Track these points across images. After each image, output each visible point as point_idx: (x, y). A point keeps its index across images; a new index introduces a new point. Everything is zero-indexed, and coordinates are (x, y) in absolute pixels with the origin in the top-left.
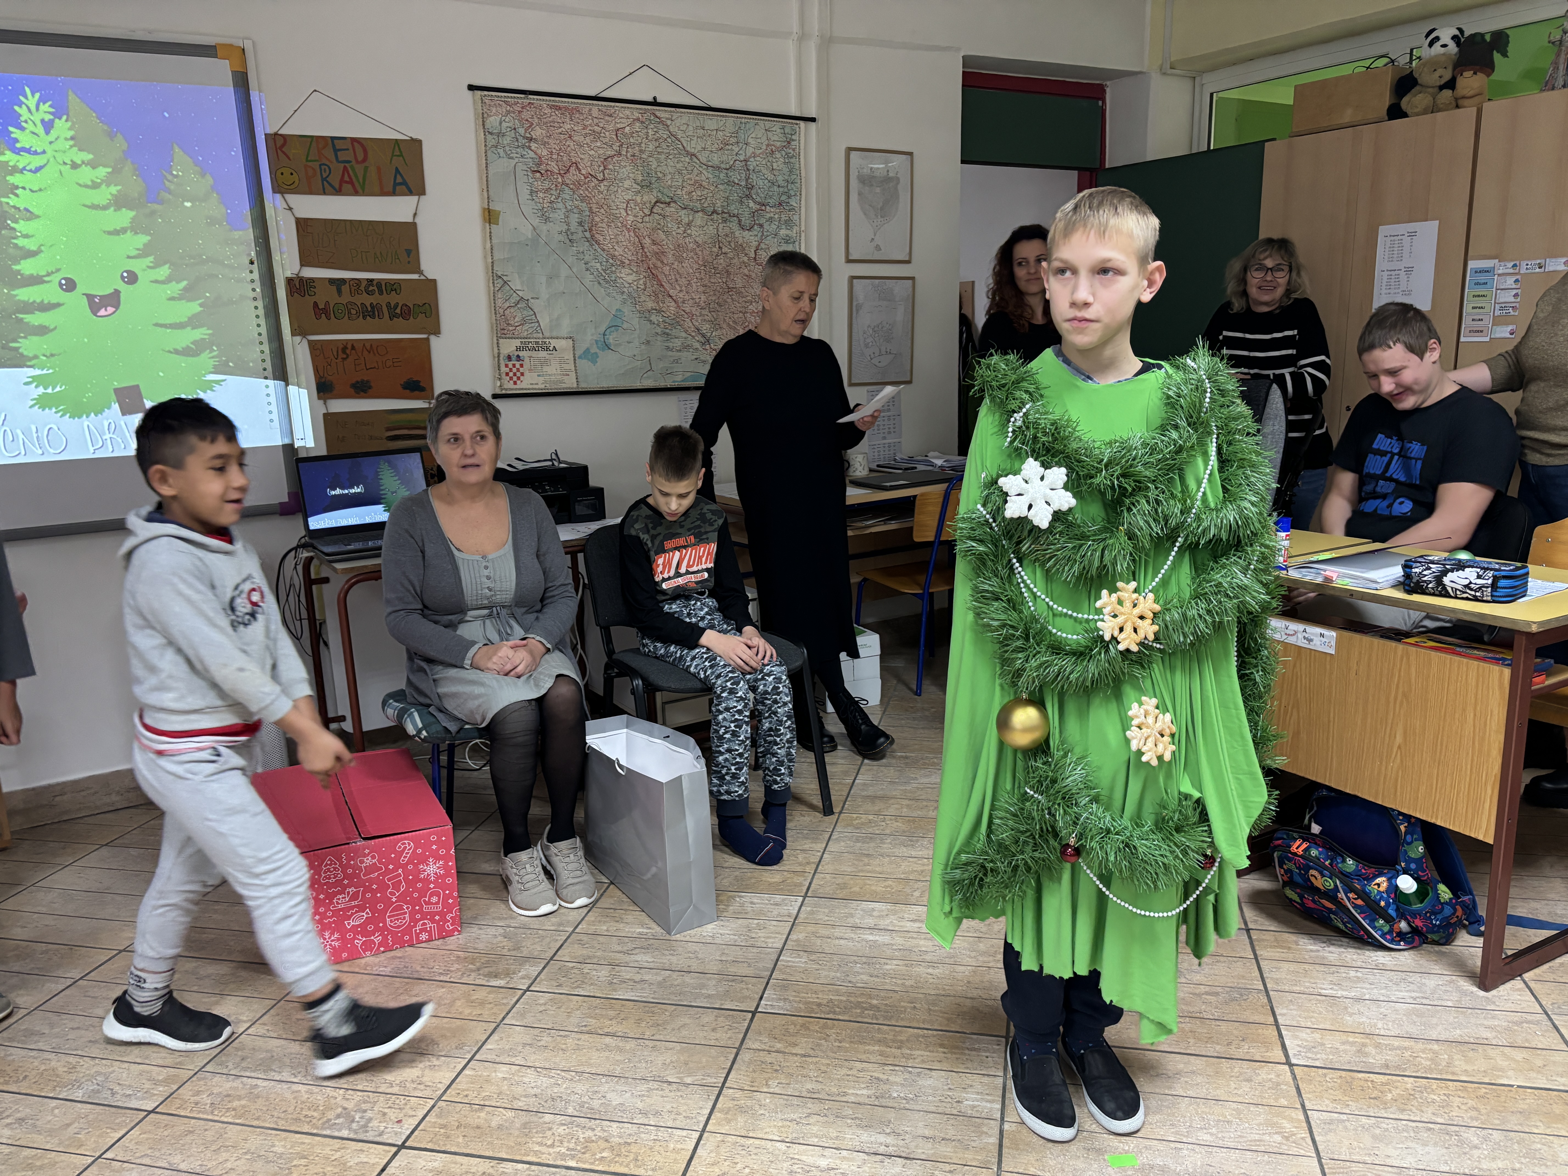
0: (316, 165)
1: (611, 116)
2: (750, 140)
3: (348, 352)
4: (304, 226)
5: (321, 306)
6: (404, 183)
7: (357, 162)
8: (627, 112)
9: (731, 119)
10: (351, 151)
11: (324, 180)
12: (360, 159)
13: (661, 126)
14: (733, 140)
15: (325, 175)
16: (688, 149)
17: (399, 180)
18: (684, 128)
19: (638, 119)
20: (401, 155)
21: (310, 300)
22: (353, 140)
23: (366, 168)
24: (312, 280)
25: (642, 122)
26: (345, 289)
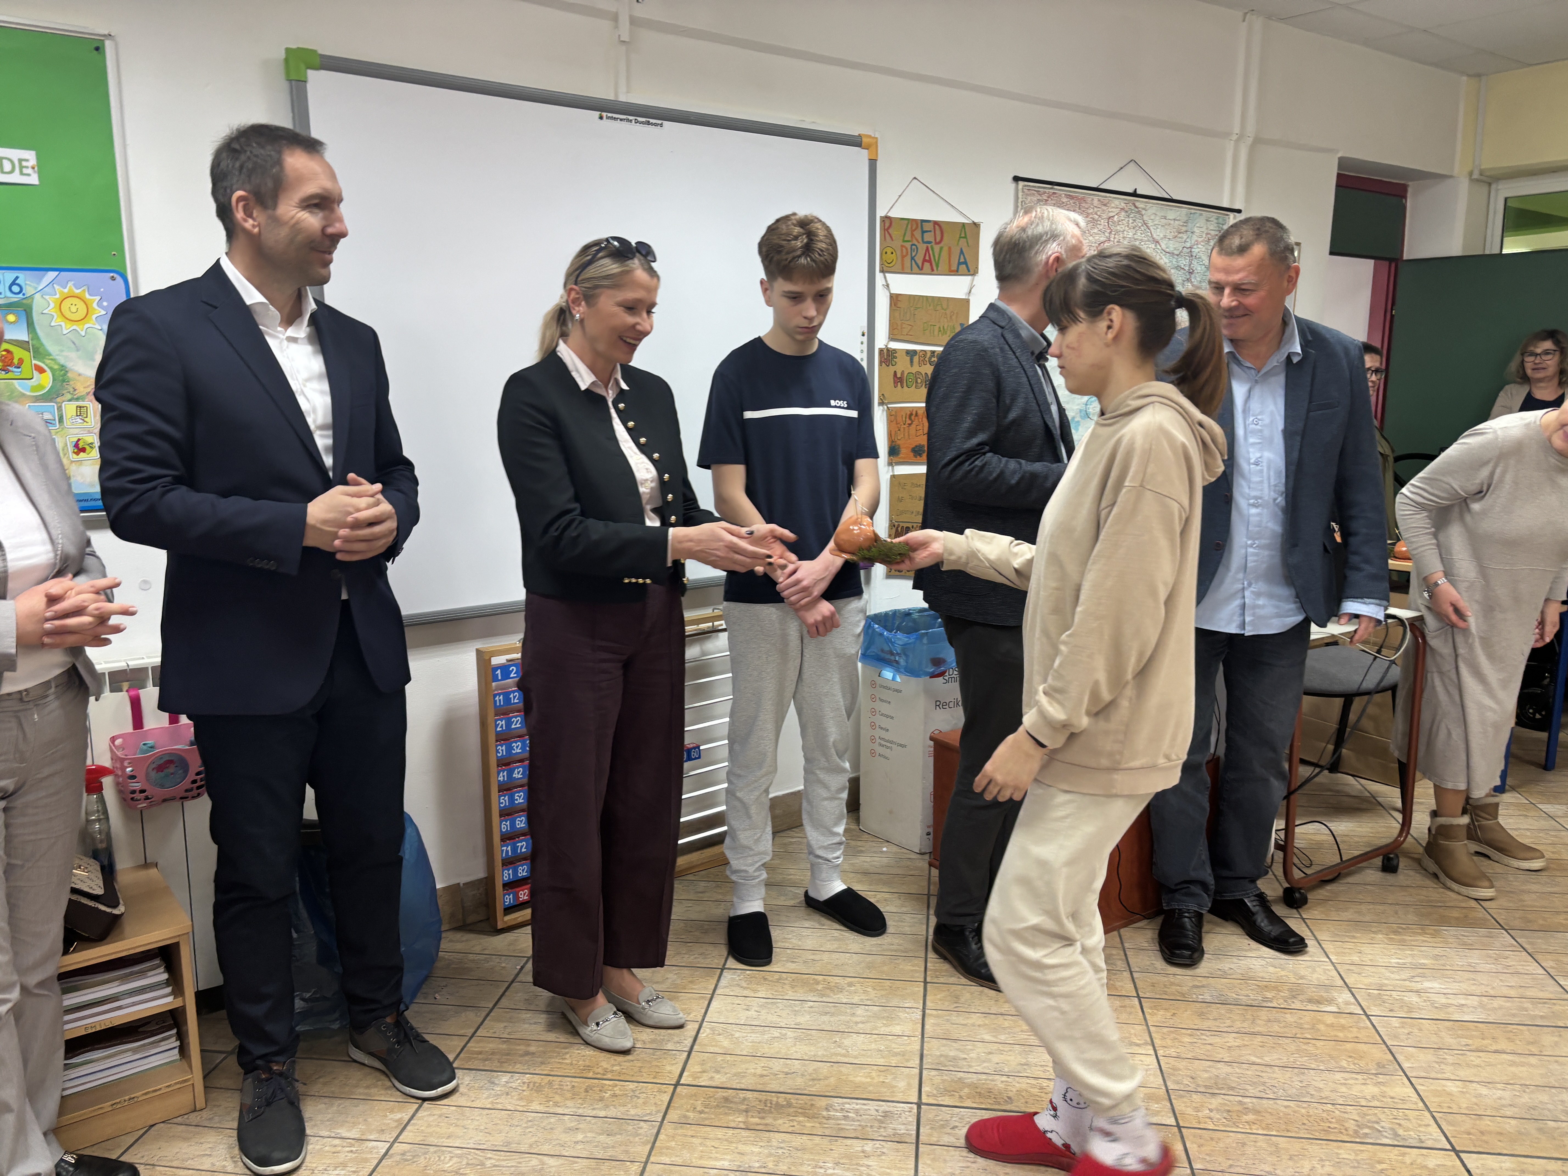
0: (908, 245)
1: (1105, 205)
2: (1196, 229)
3: (913, 417)
4: (895, 300)
5: (899, 375)
6: (965, 263)
7: (937, 243)
8: (1117, 202)
9: (1184, 210)
10: (933, 233)
11: (912, 258)
12: (938, 240)
13: (1138, 216)
14: (1184, 229)
15: (914, 254)
16: (1155, 236)
17: (962, 260)
18: (1152, 217)
19: (1122, 209)
20: (965, 237)
21: (892, 369)
22: (936, 223)
23: (941, 248)
24: (895, 351)
25: (1127, 212)
26: (916, 359)
